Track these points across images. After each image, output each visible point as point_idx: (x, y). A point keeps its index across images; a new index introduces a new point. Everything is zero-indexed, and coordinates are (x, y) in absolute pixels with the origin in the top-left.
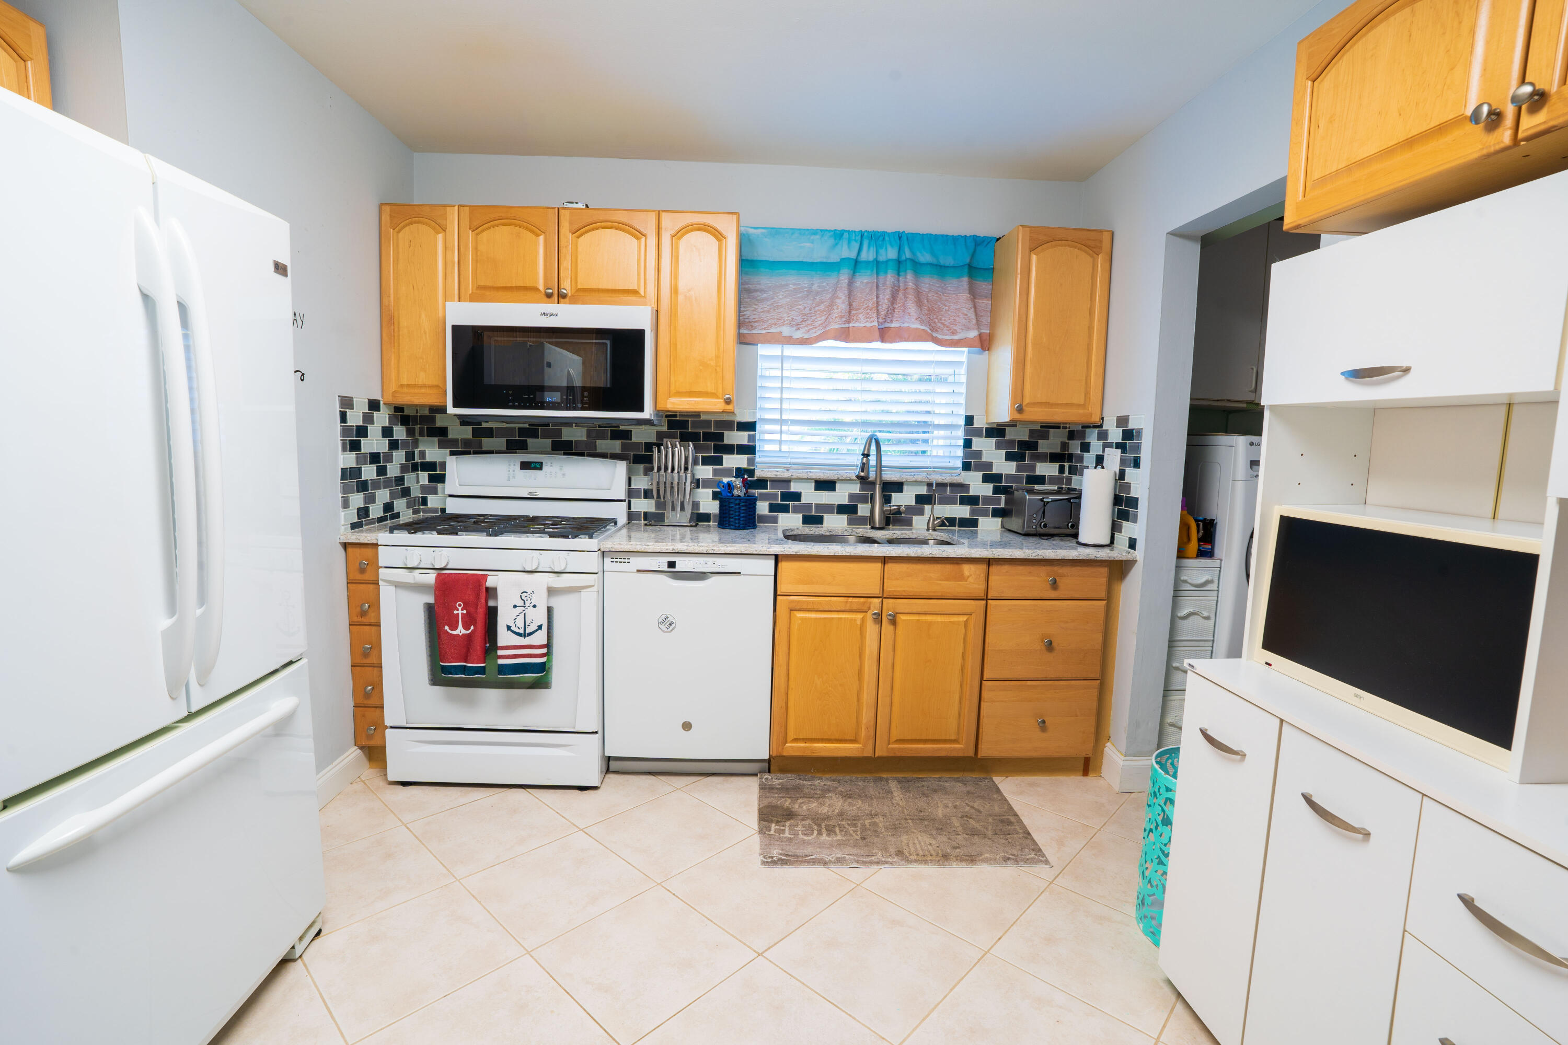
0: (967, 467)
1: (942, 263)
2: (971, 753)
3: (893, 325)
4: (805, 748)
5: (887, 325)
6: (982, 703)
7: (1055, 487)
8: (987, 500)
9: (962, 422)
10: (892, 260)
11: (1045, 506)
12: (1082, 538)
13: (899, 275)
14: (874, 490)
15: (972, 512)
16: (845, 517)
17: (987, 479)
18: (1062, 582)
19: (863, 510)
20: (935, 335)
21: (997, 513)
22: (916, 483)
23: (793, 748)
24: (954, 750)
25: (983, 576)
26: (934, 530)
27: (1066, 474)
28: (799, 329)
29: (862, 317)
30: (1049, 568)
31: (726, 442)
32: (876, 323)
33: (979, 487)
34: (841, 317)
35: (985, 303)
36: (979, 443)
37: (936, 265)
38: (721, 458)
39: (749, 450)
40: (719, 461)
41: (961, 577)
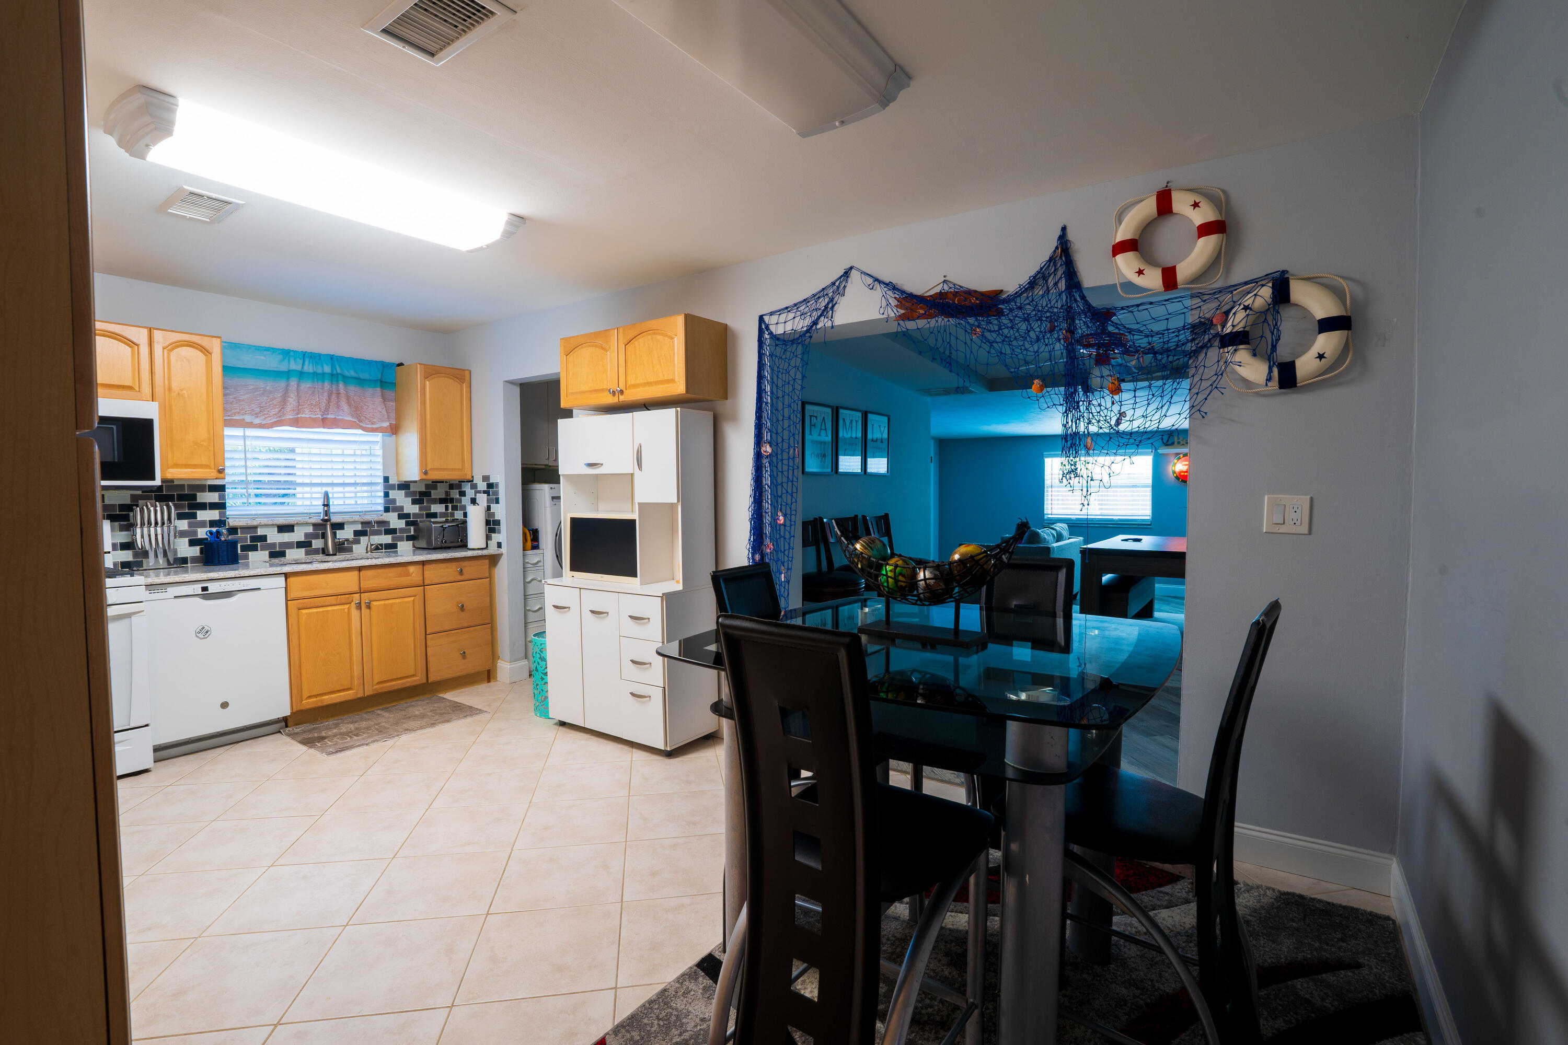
0: (387, 510)
1: (362, 377)
2: (425, 681)
3: (329, 416)
4: (317, 701)
5: (325, 416)
6: (428, 648)
7: (444, 519)
8: (402, 530)
9: (381, 480)
10: (328, 374)
11: (444, 530)
12: (470, 546)
13: (332, 383)
14: (326, 529)
15: (393, 539)
16: (303, 550)
17: (401, 517)
18: (465, 571)
19: (317, 544)
20: (361, 424)
21: (409, 538)
22: (354, 522)
23: (308, 703)
24: (415, 680)
25: (421, 572)
26: (372, 552)
27: (450, 510)
28: (257, 417)
29: (307, 410)
30: (457, 563)
31: (199, 501)
32: (320, 416)
33: (396, 523)
34: (293, 410)
35: (392, 404)
36: (393, 494)
37: (358, 379)
38: (196, 513)
39: (221, 506)
40: (194, 516)
41: (408, 574)
